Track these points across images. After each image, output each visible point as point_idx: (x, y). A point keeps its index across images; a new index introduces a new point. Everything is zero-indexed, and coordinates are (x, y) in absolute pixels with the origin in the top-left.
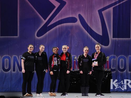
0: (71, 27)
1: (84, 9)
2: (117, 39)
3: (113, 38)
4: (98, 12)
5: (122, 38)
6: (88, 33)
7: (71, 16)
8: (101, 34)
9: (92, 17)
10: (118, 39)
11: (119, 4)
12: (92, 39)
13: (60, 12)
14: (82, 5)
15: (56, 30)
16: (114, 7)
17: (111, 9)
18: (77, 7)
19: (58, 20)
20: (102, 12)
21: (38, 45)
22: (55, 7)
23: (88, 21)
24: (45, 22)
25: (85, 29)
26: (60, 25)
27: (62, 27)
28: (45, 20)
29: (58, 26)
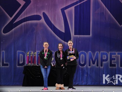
0: (36, 25)
1: (48, 8)
2: (78, 36)
3: (75, 35)
4: (60, 11)
5: (83, 35)
6: (51, 30)
7: (35, 14)
8: (64, 31)
9: (55, 16)
10: (80, 36)
11: (80, 3)
12: (55, 36)
13: (25, 10)
14: (46, 4)
15: (22, 26)
16: (75, 6)
17: (73, 8)
18: (41, 5)
19: (23, 18)
20: (65, 11)
21: (4, 41)
22: (21, 5)
23: (51, 19)
24: (11, 19)
25: (49, 27)
26: (25, 23)
27: (27, 24)
28: (11, 18)
29: (23, 24)
